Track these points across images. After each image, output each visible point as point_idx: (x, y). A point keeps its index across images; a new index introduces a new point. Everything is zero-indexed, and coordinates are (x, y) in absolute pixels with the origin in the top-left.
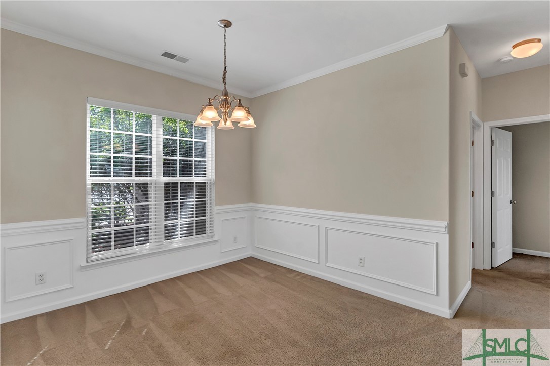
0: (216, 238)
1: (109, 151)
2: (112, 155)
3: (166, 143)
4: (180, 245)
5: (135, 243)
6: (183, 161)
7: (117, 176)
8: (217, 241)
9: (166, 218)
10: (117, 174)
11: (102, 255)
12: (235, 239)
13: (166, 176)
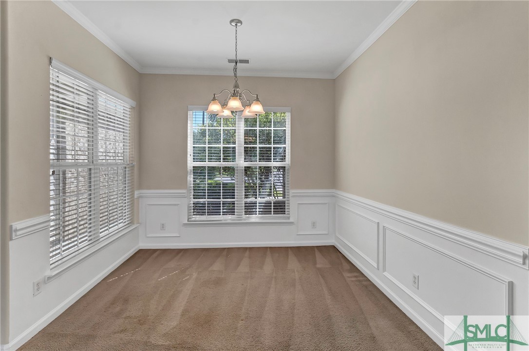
0: (291, 220)
1: (205, 143)
2: (207, 146)
3: (247, 133)
4: (257, 220)
5: (221, 213)
6: (262, 148)
7: (210, 161)
8: (292, 223)
9: (246, 196)
10: (210, 160)
11: (198, 218)
12: (314, 225)
13: (247, 161)
